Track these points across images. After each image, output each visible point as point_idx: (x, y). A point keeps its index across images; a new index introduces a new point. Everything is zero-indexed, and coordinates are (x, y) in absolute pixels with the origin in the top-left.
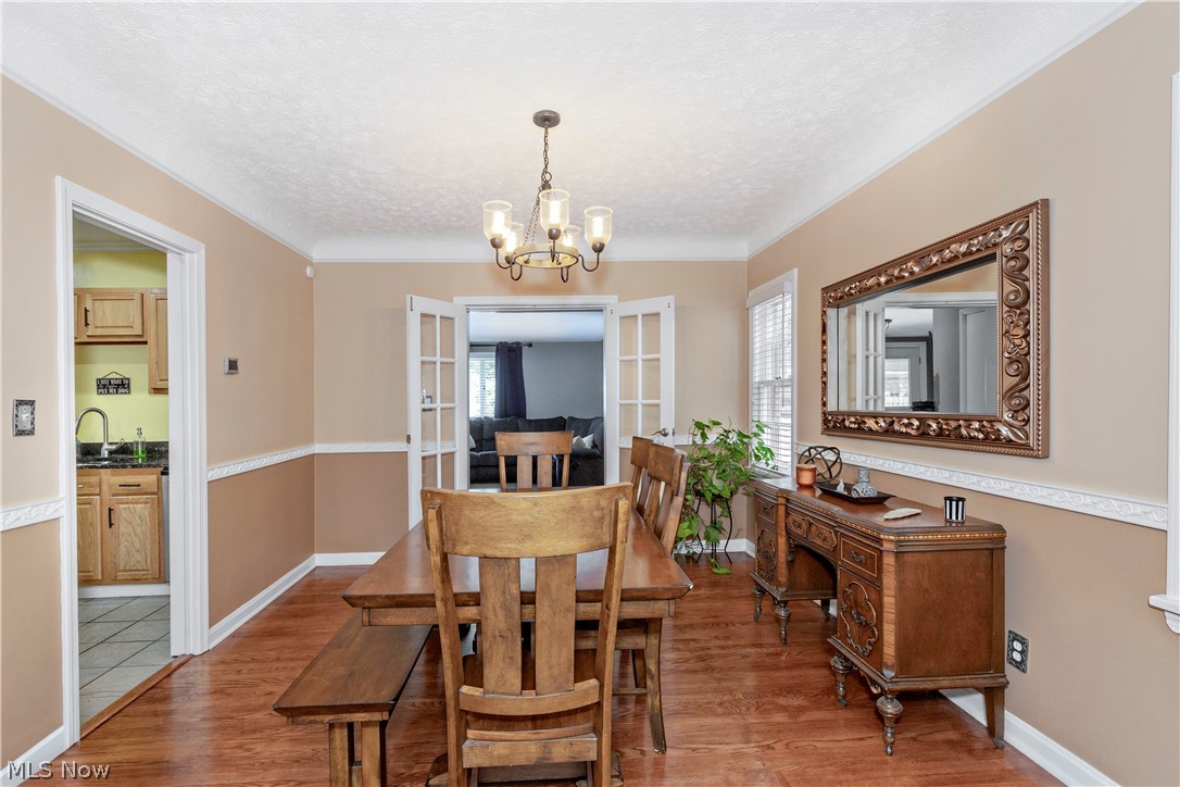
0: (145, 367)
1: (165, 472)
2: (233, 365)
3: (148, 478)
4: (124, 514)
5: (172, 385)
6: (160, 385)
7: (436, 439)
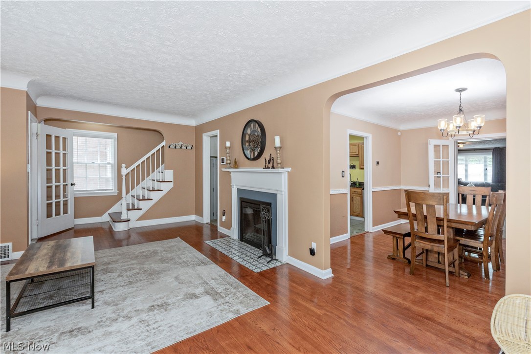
0: (358, 162)
1: (363, 189)
2: (378, 163)
3: (359, 190)
4: (355, 199)
5: (365, 167)
6: (362, 167)
7: (440, 187)
